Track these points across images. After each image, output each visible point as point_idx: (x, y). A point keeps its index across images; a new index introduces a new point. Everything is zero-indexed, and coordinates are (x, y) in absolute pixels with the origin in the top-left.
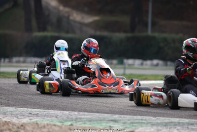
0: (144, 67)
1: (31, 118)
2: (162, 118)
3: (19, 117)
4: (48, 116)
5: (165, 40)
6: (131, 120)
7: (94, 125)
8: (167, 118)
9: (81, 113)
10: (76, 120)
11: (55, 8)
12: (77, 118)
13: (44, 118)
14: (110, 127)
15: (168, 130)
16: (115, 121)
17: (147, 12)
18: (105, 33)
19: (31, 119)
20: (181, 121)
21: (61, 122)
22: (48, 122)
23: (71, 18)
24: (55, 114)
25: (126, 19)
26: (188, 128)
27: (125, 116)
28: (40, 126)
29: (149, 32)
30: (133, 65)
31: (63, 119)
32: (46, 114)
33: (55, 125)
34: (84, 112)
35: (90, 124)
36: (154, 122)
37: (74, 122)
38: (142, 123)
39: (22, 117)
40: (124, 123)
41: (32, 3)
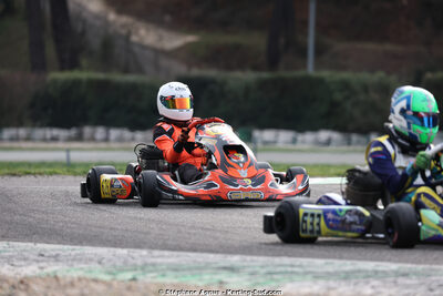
0: (299, 146)
1: (42, 264)
2: (337, 263)
3: (15, 263)
4: (80, 260)
5: (345, 85)
6: (267, 266)
7: (183, 279)
8: (349, 262)
9: (156, 253)
10: (144, 268)
11: (97, 17)
12: (146, 265)
13: (72, 265)
14: (221, 283)
15: (352, 287)
16: (232, 269)
17: (305, 23)
18: (211, 73)
19: (42, 268)
20: (380, 269)
21: (110, 273)
22: (81, 273)
23: (134, 38)
24: (96, 254)
25: (257, 41)
26: (395, 282)
27: (255, 258)
28: (62, 283)
29: (311, 69)
30: (275, 142)
31: (114, 266)
32: (77, 255)
33: (96, 281)
34: (163, 249)
35: (176, 277)
36: (320, 270)
37: (139, 272)
38: (292, 273)
39: (23, 263)
40: (253, 274)
41: (47, 7)
